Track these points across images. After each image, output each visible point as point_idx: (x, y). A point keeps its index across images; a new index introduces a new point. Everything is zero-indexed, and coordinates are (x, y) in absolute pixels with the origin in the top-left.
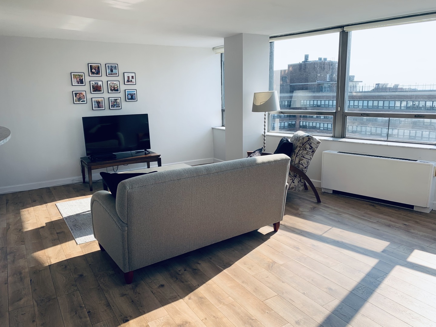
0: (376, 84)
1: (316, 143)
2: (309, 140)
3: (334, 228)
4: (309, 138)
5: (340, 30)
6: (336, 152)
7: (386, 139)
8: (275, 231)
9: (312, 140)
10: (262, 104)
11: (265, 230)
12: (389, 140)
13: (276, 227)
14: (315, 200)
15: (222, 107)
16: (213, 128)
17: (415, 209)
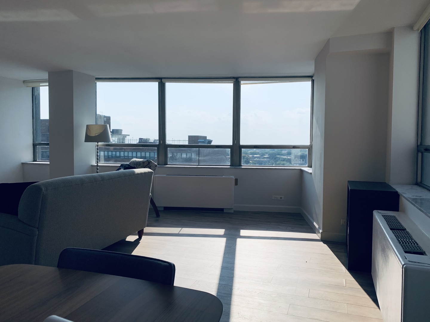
0: (140, 139)
1: (154, 166)
2: (149, 164)
3: (183, 228)
4: (149, 162)
5: (159, 80)
6: (165, 175)
7: (198, 164)
8: (140, 238)
9: (151, 164)
10: (96, 135)
11: (131, 238)
12: (200, 164)
13: (141, 234)
14: (155, 215)
15: (33, 142)
16: (23, 164)
17: (225, 211)
